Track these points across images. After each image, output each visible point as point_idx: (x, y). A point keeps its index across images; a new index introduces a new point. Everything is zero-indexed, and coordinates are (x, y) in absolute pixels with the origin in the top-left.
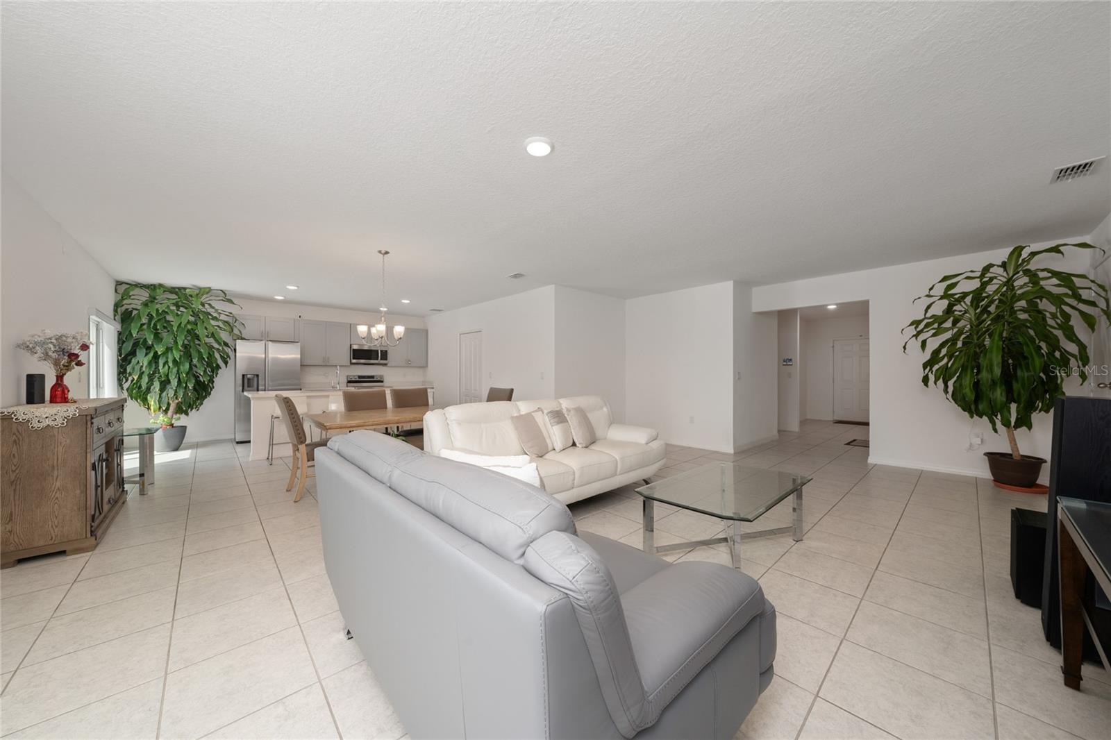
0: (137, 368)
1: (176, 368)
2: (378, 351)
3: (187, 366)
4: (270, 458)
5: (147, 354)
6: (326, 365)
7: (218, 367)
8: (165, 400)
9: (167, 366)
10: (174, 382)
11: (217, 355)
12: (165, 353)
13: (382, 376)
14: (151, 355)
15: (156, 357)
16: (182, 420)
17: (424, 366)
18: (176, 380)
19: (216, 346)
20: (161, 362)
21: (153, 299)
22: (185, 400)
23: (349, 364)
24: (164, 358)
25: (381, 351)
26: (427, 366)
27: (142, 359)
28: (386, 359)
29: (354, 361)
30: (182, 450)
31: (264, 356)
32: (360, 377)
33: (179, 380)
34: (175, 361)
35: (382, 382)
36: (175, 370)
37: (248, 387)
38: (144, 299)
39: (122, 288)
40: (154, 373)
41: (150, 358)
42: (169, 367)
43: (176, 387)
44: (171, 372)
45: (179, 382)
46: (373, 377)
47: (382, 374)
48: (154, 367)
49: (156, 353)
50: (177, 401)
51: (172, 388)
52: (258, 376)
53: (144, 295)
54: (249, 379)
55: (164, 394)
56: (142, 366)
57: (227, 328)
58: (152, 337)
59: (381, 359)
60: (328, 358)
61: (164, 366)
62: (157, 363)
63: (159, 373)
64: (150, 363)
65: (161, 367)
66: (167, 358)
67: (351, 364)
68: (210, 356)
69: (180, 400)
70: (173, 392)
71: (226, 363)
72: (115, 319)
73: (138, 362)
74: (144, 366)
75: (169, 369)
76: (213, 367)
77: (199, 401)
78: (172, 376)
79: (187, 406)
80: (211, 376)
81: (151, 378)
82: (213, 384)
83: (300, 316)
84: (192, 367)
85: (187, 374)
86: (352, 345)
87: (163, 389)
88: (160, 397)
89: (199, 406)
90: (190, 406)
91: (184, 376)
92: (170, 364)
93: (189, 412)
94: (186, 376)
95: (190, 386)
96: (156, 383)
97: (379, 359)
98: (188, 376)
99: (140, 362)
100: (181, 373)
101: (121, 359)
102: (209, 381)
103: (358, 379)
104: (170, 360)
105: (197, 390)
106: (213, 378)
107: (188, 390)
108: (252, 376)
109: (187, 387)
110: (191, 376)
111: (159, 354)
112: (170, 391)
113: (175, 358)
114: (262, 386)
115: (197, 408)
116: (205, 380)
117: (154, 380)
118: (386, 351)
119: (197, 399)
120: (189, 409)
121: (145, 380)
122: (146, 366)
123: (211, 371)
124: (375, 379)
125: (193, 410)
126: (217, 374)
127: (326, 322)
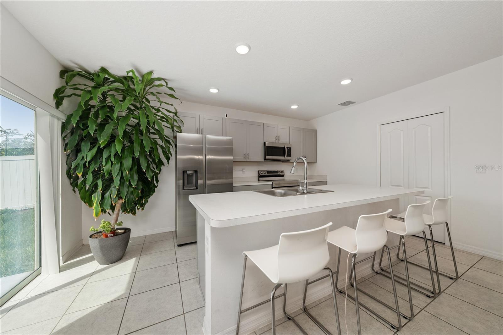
0: (82, 163)
1: (119, 165)
2: (284, 148)
3: (129, 161)
5: (91, 149)
6: (247, 162)
7: (161, 163)
8: (107, 202)
10: (117, 182)
11: (160, 151)
12: (107, 146)
13: (283, 172)
14: (96, 149)
15: (100, 152)
16: (127, 220)
17: (312, 162)
18: (119, 177)
19: (160, 142)
20: (105, 156)
23: (263, 160)
24: (108, 152)
25: (287, 148)
26: (316, 162)
27: (88, 154)
28: (290, 156)
29: (267, 157)
32: (268, 172)
33: (122, 177)
34: (117, 155)
35: (283, 176)
36: (117, 167)
37: (188, 184)
40: (99, 169)
41: (94, 153)
42: (112, 162)
43: (120, 186)
44: (114, 169)
45: (122, 179)
46: (276, 172)
47: (282, 169)
49: (99, 146)
50: (121, 201)
51: (115, 187)
52: (196, 172)
54: (188, 175)
55: (107, 194)
56: (86, 162)
59: (287, 156)
60: (248, 155)
61: (107, 162)
63: (103, 170)
64: (94, 158)
65: (104, 163)
66: (110, 152)
67: (265, 159)
68: (153, 151)
69: (123, 201)
70: (116, 191)
71: (168, 159)
73: (83, 157)
74: (88, 162)
75: (112, 165)
76: (155, 163)
77: (144, 200)
78: (115, 174)
79: (133, 204)
80: (155, 172)
81: (96, 174)
82: (157, 181)
83: (227, 115)
84: (136, 162)
85: (130, 170)
86: (266, 143)
87: (106, 188)
88: (103, 198)
89: (145, 204)
90: (136, 205)
91: (128, 172)
92: (113, 159)
93: (137, 210)
94: (130, 173)
95: (134, 184)
96: (100, 182)
97: (285, 156)
98: (131, 173)
99: (85, 158)
100: (124, 169)
101: (68, 156)
102: (153, 178)
103: (266, 174)
104: (112, 155)
105: (141, 187)
106: (157, 175)
107: (132, 189)
108: (192, 172)
109: (130, 185)
110: (134, 173)
111: (102, 146)
112: (113, 191)
113: (117, 152)
114: (200, 179)
115: (142, 205)
116: (149, 176)
117: (98, 179)
118: (290, 148)
119: (141, 198)
120: (136, 207)
121: (90, 177)
122: (89, 162)
123: (155, 167)
124: (279, 174)
125: (138, 209)
126: (160, 170)
127: (246, 121)
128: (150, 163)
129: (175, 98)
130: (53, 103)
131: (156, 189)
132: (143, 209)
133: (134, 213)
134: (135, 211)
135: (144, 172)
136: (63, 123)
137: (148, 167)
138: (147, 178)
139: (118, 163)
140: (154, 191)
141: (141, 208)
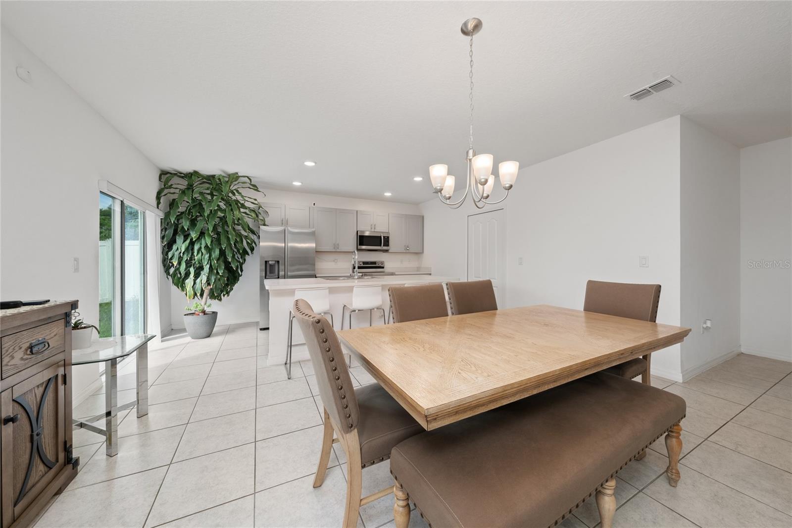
0: (177, 254)
1: (208, 255)
2: (381, 237)
3: (217, 252)
4: (288, 362)
5: (184, 241)
6: (336, 252)
7: (245, 253)
8: (198, 286)
9: (200, 254)
10: (207, 268)
11: (244, 242)
12: (199, 239)
13: (382, 263)
14: (188, 241)
15: (192, 243)
16: (214, 306)
17: (419, 253)
18: (208, 266)
19: (243, 232)
20: (196, 247)
21: (190, 187)
22: (216, 286)
23: (356, 250)
24: (199, 244)
25: (384, 237)
26: (423, 252)
27: (181, 245)
28: (388, 245)
29: (360, 247)
30: (213, 336)
31: (284, 245)
32: (364, 263)
33: (211, 266)
34: (206, 247)
35: (383, 268)
36: (207, 256)
37: (270, 273)
38: (183, 187)
39: (164, 178)
40: (191, 259)
41: (187, 245)
43: (209, 274)
44: (204, 258)
45: (211, 268)
46: (375, 263)
47: (383, 260)
48: (190, 254)
49: (192, 239)
50: (209, 287)
51: (204, 274)
52: (278, 262)
53: (183, 184)
54: (271, 265)
55: (198, 281)
56: (180, 253)
57: (254, 215)
58: (188, 223)
59: (384, 246)
60: (338, 244)
61: (198, 253)
62: (193, 249)
63: (195, 260)
64: (187, 249)
65: (195, 254)
66: (201, 244)
67: (358, 250)
68: (238, 242)
69: (211, 287)
70: (206, 278)
71: (252, 250)
72: (158, 208)
73: (178, 248)
74: (182, 252)
75: (202, 255)
76: (240, 254)
77: (229, 287)
78: (205, 263)
79: (219, 291)
80: (239, 262)
81: (189, 264)
82: (242, 271)
83: (314, 204)
84: (222, 253)
85: (218, 260)
86: (359, 232)
87: (197, 275)
88: (195, 283)
89: (230, 292)
90: (222, 291)
91: (215, 262)
92: (203, 250)
93: (222, 297)
94: (217, 262)
95: (221, 272)
96: (192, 270)
97: (381, 246)
98: (219, 262)
99: (179, 249)
100: (213, 259)
101: (164, 246)
102: (237, 267)
103: (362, 265)
104: (203, 246)
105: (227, 276)
106: (241, 264)
107: (219, 276)
108: (274, 262)
109: (218, 273)
110: (221, 263)
111: (194, 240)
112: (204, 277)
113: (207, 244)
114: (282, 271)
115: (228, 293)
116: (234, 266)
117: (191, 266)
118: (388, 237)
119: (227, 285)
120: (222, 295)
121: (183, 266)
122: (184, 252)
123: (240, 257)
124: (377, 265)
125: (224, 295)
126: (245, 260)
127: (336, 209)
128: (235, 253)
129: (259, 191)
130: (155, 203)
131: (240, 278)
132: (228, 296)
133: (220, 300)
134: (221, 297)
135: (229, 262)
136: (161, 219)
137: (233, 257)
138: (232, 267)
139: (207, 254)
140: (238, 280)
141: (226, 295)
